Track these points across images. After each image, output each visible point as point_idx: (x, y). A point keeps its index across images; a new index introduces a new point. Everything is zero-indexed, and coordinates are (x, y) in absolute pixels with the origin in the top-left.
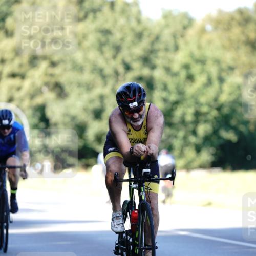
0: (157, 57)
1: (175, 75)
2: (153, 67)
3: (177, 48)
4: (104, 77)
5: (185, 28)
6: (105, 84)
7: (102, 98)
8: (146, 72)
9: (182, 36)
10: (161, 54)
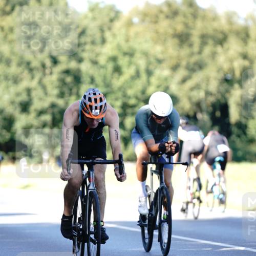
0: (83, 51)
1: (102, 67)
2: (80, 60)
3: (104, 41)
4: (31, 70)
5: (112, 21)
6: (33, 78)
7: (29, 91)
8: (73, 65)
9: (110, 29)
10: (88, 47)
